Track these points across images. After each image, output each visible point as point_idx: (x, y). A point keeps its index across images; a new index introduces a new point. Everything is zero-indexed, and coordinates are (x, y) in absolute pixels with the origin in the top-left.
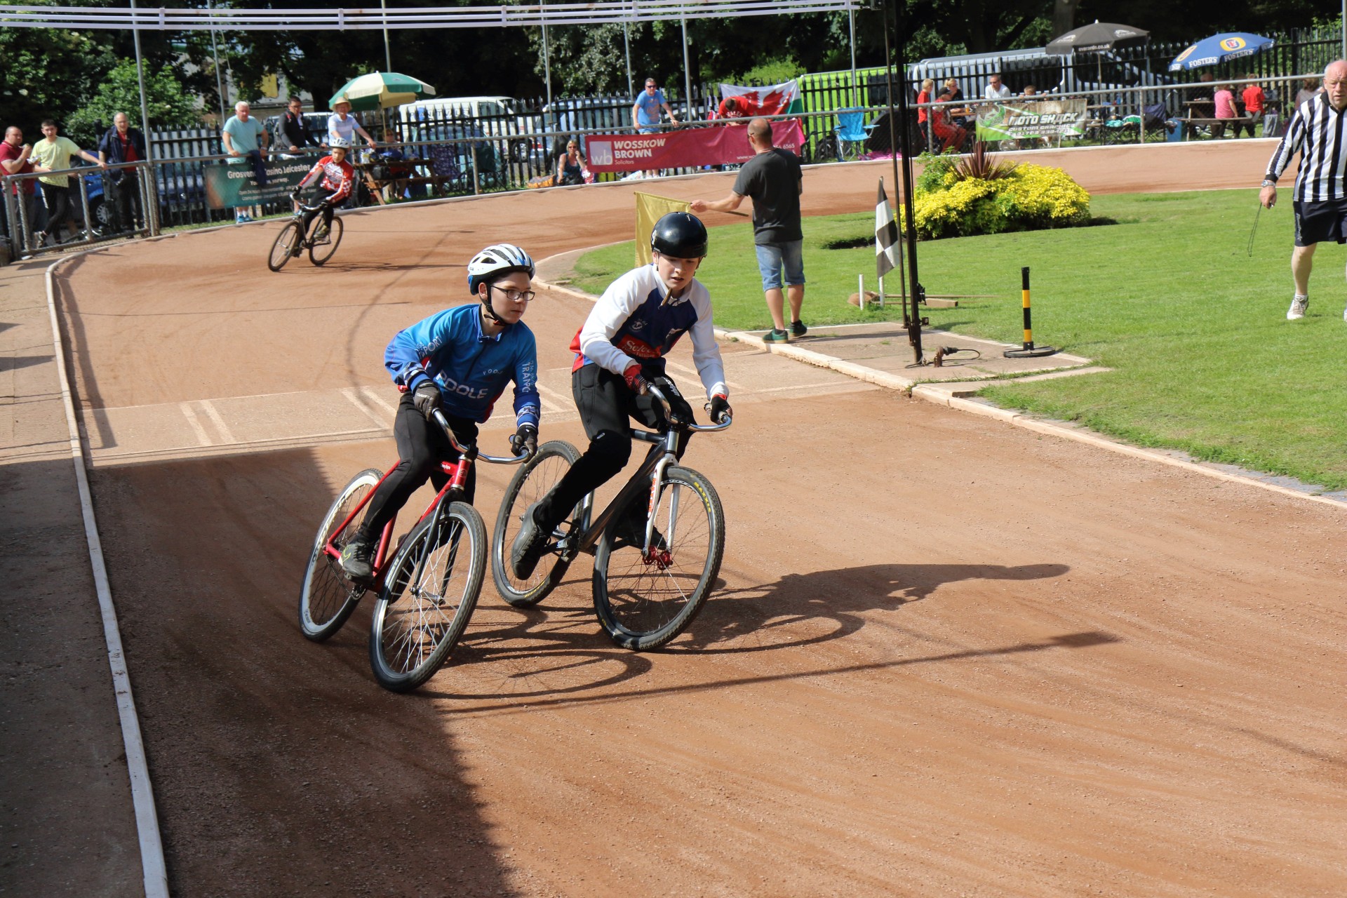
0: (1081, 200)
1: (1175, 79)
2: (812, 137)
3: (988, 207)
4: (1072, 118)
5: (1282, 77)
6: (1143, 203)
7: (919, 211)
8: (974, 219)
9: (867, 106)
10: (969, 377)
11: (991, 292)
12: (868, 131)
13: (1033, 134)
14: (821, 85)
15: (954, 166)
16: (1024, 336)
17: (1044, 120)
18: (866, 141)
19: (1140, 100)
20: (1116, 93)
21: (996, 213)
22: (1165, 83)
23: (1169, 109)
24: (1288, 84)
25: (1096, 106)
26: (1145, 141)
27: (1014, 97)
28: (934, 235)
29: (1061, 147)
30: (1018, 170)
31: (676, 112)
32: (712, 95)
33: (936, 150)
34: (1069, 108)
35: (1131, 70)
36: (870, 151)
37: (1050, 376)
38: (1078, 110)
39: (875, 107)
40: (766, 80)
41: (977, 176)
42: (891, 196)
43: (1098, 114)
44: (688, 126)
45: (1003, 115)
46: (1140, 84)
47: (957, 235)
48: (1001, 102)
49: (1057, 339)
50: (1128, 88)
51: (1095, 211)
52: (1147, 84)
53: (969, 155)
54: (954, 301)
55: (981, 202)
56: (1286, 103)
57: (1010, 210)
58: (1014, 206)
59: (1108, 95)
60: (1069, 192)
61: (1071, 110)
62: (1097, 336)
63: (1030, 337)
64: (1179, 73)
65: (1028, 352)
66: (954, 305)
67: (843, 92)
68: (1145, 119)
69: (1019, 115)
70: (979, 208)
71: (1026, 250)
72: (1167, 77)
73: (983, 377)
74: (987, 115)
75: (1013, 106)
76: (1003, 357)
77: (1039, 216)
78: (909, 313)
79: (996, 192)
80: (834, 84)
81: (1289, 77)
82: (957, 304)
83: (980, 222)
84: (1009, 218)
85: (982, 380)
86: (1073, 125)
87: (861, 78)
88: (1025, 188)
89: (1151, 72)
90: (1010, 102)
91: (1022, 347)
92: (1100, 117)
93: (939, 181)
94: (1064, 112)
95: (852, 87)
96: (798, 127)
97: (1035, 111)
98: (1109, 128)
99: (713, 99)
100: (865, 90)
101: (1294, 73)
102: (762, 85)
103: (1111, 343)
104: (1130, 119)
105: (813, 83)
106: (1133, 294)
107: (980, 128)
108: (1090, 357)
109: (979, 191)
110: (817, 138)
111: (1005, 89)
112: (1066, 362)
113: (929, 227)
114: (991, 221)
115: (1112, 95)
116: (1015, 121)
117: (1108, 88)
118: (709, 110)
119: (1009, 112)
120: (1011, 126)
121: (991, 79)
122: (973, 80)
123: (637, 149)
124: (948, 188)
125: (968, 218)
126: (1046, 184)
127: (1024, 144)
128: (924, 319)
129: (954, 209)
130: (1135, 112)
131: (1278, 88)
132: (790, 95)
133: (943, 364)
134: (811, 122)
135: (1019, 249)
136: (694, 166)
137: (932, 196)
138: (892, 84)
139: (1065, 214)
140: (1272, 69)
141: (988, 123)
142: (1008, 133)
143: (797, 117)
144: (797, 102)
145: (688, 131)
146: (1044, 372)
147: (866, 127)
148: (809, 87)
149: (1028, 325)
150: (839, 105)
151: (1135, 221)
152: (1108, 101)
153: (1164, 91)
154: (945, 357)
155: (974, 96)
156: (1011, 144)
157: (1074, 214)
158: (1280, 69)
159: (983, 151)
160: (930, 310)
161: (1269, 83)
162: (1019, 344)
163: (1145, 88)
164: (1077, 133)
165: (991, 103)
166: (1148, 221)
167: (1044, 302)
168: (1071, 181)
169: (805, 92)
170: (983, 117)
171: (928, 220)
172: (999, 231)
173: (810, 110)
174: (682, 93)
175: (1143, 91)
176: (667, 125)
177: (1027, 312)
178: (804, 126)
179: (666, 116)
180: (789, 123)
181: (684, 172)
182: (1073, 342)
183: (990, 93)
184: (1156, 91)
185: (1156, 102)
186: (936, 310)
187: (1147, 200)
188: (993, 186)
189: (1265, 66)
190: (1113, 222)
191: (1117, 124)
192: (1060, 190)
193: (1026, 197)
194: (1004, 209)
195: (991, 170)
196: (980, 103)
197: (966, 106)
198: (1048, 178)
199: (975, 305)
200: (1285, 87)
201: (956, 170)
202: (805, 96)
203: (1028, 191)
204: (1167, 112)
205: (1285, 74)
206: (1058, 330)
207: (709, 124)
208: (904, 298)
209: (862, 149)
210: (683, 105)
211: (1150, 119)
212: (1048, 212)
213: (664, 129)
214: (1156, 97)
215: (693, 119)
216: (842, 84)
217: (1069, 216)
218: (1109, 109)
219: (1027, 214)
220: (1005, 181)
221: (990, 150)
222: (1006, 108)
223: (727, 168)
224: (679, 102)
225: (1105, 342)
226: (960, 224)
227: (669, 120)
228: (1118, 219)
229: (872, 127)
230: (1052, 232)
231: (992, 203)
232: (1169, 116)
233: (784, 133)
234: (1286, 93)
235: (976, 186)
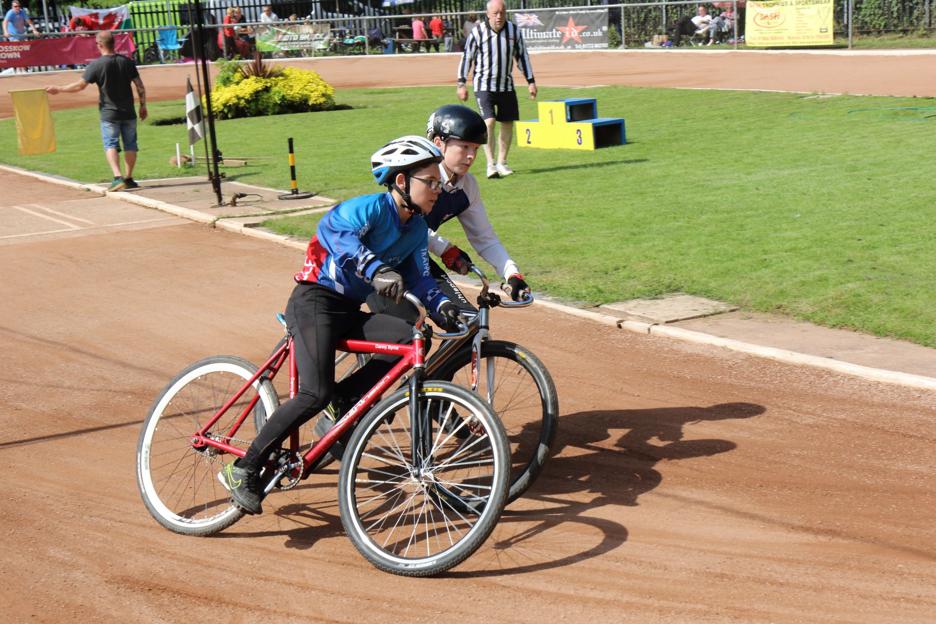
0: (329, 92)
1: (387, 12)
2: (140, 46)
3: (266, 97)
4: (321, 36)
5: (454, 13)
6: (370, 96)
7: (218, 100)
8: (257, 105)
9: (179, 25)
10: (255, 213)
11: (269, 155)
12: (181, 43)
13: (295, 47)
14: (145, 10)
15: (241, 68)
16: (292, 185)
17: (302, 38)
18: (180, 50)
19: (365, 26)
20: (349, 20)
21: (271, 101)
22: (381, 14)
23: (384, 32)
24: (458, 17)
25: (336, 29)
26: (370, 53)
27: (281, 21)
28: (230, 116)
29: (315, 56)
30: (286, 72)
31: (37, 26)
32: (64, 14)
33: (229, 57)
34: (318, 30)
35: (358, 5)
36: (183, 57)
37: (310, 212)
38: (325, 31)
39: (185, 26)
40: (104, 4)
41: (257, 75)
42: (196, 88)
43: (338, 34)
44: (46, 36)
45: (274, 34)
46: (365, 15)
47: (245, 116)
48: (272, 25)
49: (314, 187)
50: (357, 17)
51: (338, 100)
52: (369, 15)
53: (251, 61)
54: (244, 162)
55: (261, 94)
56: (457, 30)
57: (280, 100)
58: (283, 96)
59: (344, 22)
60: (320, 87)
61: (319, 31)
62: (340, 184)
63: (296, 185)
64: (389, 8)
65: (295, 196)
66: (244, 165)
67: (161, 15)
68: (369, 38)
69: (285, 34)
70: (259, 98)
71: (293, 126)
72: (382, 11)
73: (264, 213)
74: (263, 34)
75: (281, 28)
76: (278, 200)
77: (301, 103)
78: (212, 170)
79: (271, 87)
80: (148, 10)
81: (459, 13)
82: (246, 163)
83: (261, 107)
84: (280, 105)
85: (264, 215)
86: (322, 42)
87: (173, 5)
88: (291, 84)
89: (372, 7)
90: (278, 25)
91: (290, 193)
92: (339, 37)
93: (231, 79)
94: (315, 33)
95: (167, 12)
96: (130, 39)
97: (295, 32)
98: (345, 44)
99: (65, 17)
100: (177, 14)
101: (462, 10)
102: (101, 8)
103: (350, 189)
104: (358, 38)
105: (138, 8)
106: (363, 156)
107: (259, 42)
108: (336, 198)
109: (259, 86)
110: (144, 47)
111: (274, 16)
112: (320, 202)
113: (226, 111)
114: (268, 107)
115: (346, 22)
116: (282, 38)
117: (343, 17)
118: (63, 25)
119: (278, 32)
120: (280, 42)
121: (265, 9)
122: (252, 9)
123: (9, 52)
124: (238, 83)
125: (252, 104)
126: (305, 82)
127: (288, 54)
128: (222, 174)
129: (243, 98)
130: (362, 33)
131: (452, 20)
132: (123, 16)
133: (237, 205)
134: (139, 35)
135: (288, 126)
136: (53, 65)
137: (227, 89)
138: (192, 10)
139: (318, 102)
140: (448, 7)
141: (264, 39)
142: (278, 46)
143: (128, 32)
144: (128, 21)
145: (46, 40)
146: (306, 209)
147: (180, 40)
148: (136, 11)
149: (294, 177)
150: (159, 24)
151: (365, 107)
152: (344, 26)
153: (380, 20)
154: (238, 200)
155: (254, 20)
156: (281, 54)
157: (324, 102)
158: (453, 7)
159: (261, 58)
160: (227, 168)
161: (446, 16)
162: (288, 190)
163: (368, 17)
164: (325, 47)
165: (266, 25)
166: (373, 107)
167: (305, 162)
168: (321, 80)
169: (133, 14)
170: (260, 35)
171: (225, 105)
172: (274, 114)
173: (138, 27)
174: (41, 12)
175: (367, 20)
177: (293, 168)
178: (134, 39)
179: (30, 29)
180: (123, 36)
181: (40, 70)
182: (325, 188)
183: (264, 18)
184: (375, 20)
185: (375, 27)
186: (232, 167)
187: (372, 93)
188: (269, 82)
189: (443, 5)
190: (350, 108)
191: (351, 41)
192: (314, 86)
193: (291, 90)
194: (277, 99)
195: (266, 71)
196: (258, 25)
197: (248, 27)
198: (306, 77)
199: (259, 164)
200: (457, 19)
201: (243, 71)
202: (134, 17)
203: (292, 86)
204: (382, 34)
205: (456, 11)
206: (315, 181)
207: (63, 35)
208: (208, 159)
209: (177, 56)
210: (42, 20)
211: (372, 39)
212: (306, 101)
213: (29, 38)
214: (375, 24)
215: (51, 31)
216: (160, 9)
217: (321, 104)
218: (345, 31)
219: (293, 102)
220: (276, 79)
221: (266, 57)
222: (276, 29)
223: (79, 67)
224: (39, 19)
225: (345, 188)
226: (247, 108)
227: (32, 32)
228: (353, 106)
229: (183, 40)
230: (310, 114)
231: (268, 94)
232: (384, 37)
233: (119, 43)
235: (257, 82)
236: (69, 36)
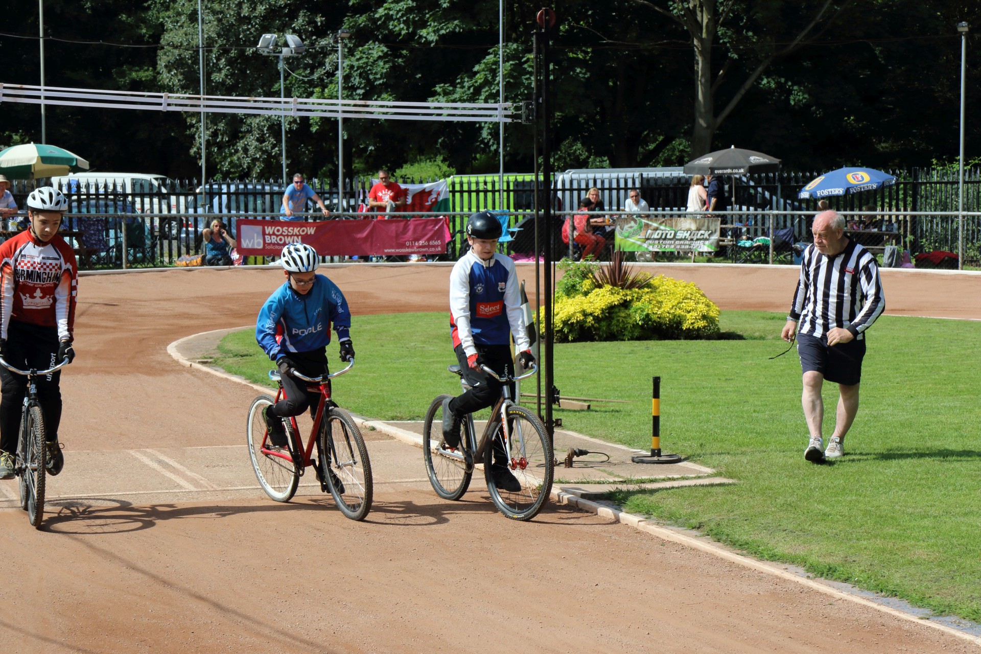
0: (712, 314)
1: (804, 205)
2: (458, 236)
3: (623, 315)
4: (706, 236)
5: (902, 212)
6: (770, 322)
7: (557, 314)
8: (609, 325)
9: (512, 210)
10: (598, 480)
11: (622, 397)
12: (512, 234)
13: (669, 247)
14: (469, 187)
15: (592, 274)
16: (652, 443)
17: (680, 235)
18: (510, 243)
19: (770, 223)
20: (748, 215)
21: (631, 321)
22: (793, 209)
23: (796, 234)
24: (908, 218)
25: (729, 226)
26: (774, 262)
27: (652, 211)
28: (570, 338)
29: (694, 262)
30: (655, 282)
31: (327, 202)
32: (364, 188)
33: (576, 256)
34: (703, 226)
35: (763, 194)
36: (513, 253)
37: (675, 484)
38: (712, 228)
39: (520, 211)
40: (417, 177)
41: (614, 284)
42: (532, 297)
43: (730, 233)
44: (338, 216)
45: (641, 228)
46: (771, 209)
47: (592, 339)
48: (639, 216)
49: (683, 448)
50: (760, 211)
51: (724, 326)
52: (778, 209)
53: (608, 263)
54: (586, 404)
55: (617, 310)
56: (905, 236)
57: (643, 319)
58: (647, 315)
59: (741, 216)
60: (700, 305)
61: (705, 228)
62: (721, 447)
63: (658, 442)
64: (807, 201)
65: (656, 458)
66: (586, 408)
67: (490, 195)
68: (774, 241)
69: (656, 229)
70: (614, 315)
71: (657, 358)
72: (796, 204)
73: (611, 480)
74: (626, 227)
75: (651, 220)
76: (631, 462)
77: (671, 326)
78: (543, 413)
79: (631, 301)
80: (481, 187)
81: (909, 213)
82: (589, 407)
83: (614, 329)
84: (642, 326)
85: (610, 483)
86: (707, 242)
87: (508, 183)
88: (659, 299)
89: (782, 197)
90: (648, 216)
91: (649, 454)
92: (732, 237)
93: (578, 287)
94: (698, 229)
95: (499, 191)
96: (445, 225)
97: (672, 226)
98: (740, 247)
99: (364, 192)
100: (512, 194)
101: (914, 209)
102: (413, 182)
103: (735, 455)
104: (760, 240)
105: (461, 184)
106: (757, 409)
107: (618, 238)
108: (714, 467)
109: (615, 299)
111: (643, 203)
112: (692, 471)
113: (566, 330)
114: (625, 329)
115: (744, 217)
116: (652, 234)
117: (741, 209)
118: (360, 203)
119: (647, 226)
120: (648, 239)
121: (631, 193)
122: (614, 192)
123: (287, 235)
124: (586, 294)
125: (604, 323)
126: (679, 297)
127: (658, 257)
128: (557, 420)
129: (591, 314)
130: (765, 233)
131: (898, 221)
132: (439, 194)
133: (574, 465)
134: (458, 220)
135: (651, 357)
136: (341, 255)
137: (570, 301)
138: (538, 190)
139: (696, 326)
140: (894, 203)
141: (626, 234)
142: (645, 245)
143: (444, 216)
144: (446, 201)
145: (338, 221)
146: (670, 479)
147: (511, 230)
148: (458, 188)
149: (656, 432)
150: (486, 207)
151: (762, 338)
152: (741, 222)
153: (793, 216)
154: (575, 458)
155: (615, 208)
156: (648, 255)
157: (704, 327)
158: (901, 204)
159: (621, 261)
160: (563, 410)
161: (890, 216)
162: (647, 450)
163: (776, 212)
164: (710, 250)
165: (630, 216)
166: (773, 339)
167: (672, 410)
168: (703, 295)
169: (453, 192)
170: (622, 229)
171: (565, 323)
172: (632, 339)
173: (458, 209)
174: (334, 184)
175: (773, 215)
176: (318, 214)
177: (656, 420)
178: (451, 225)
179: (318, 206)
180: (437, 221)
181: (332, 260)
182: (699, 451)
183: (630, 206)
184: (785, 216)
185: (785, 226)
186: (570, 411)
187: (773, 318)
188: (629, 295)
189: (887, 200)
190: (740, 337)
191: (748, 244)
192: (692, 303)
193: (659, 308)
194: (638, 318)
195: (627, 279)
196: (620, 215)
197: (606, 216)
198: (681, 291)
199: (607, 409)
200: (905, 221)
201: (594, 277)
202: (454, 196)
203: (662, 302)
204: (795, 236)
205: (905, 210)
206: (685, 439)
207: (359, 216)
208: (539, 397)
209: (506, 250)
210: (335, 196)
211: (779, 241)
212: (679, 323)
213: (315, 218)
214: (785, 221)
215: (344, 210)
216: (489, 187)
217: (699, 329)
218: (741, 229)
219: (660, 324)
220: (640, 292)
221: (627, 260)
222: (644, 221)
223: (374, 259)
224: (331, 193)
225: (729, 453)
226: (596, 329)
227: (320, 210)
228: (745, 335)
229: (516, 230)
230: (683, 343)
231: (627, 311)
232: (796, 240)
233: (431, 230)
234: (905, 227)
235: (612, 294)
236: (366, 217)
